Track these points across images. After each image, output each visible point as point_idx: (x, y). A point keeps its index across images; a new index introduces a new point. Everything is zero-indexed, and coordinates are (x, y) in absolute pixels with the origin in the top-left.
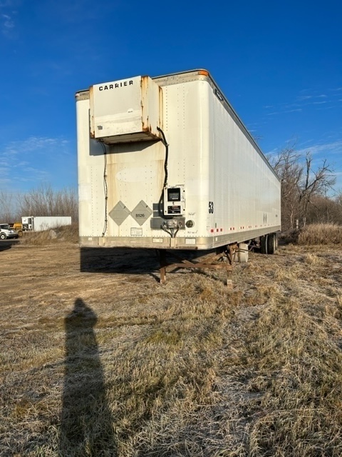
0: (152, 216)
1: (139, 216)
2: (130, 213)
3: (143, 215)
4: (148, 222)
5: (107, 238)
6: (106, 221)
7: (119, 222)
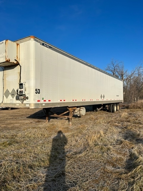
0: (16, 95)
1: (13, 95)
2: (10, 94)
3: (14, 94)
4: (15, 97)
5: (3, 103)
6: (3, 97)
7: (7, 97)
